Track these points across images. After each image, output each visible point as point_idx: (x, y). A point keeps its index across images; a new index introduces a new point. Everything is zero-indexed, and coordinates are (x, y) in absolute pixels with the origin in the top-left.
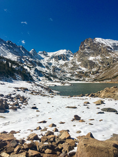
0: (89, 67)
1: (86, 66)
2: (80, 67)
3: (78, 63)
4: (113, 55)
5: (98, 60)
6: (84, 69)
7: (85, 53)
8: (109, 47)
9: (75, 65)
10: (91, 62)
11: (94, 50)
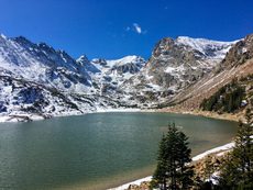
0: (164, 83)
1: (160, 82)
2: (150, 84)
3: (149, 78)
4: (202, 64)
5: (180, 73)
6: (156, 88)
7: (159, 61)
8: (197, 52)
9: (143, 81)
10: (168, 75)
11: (175, 56)
